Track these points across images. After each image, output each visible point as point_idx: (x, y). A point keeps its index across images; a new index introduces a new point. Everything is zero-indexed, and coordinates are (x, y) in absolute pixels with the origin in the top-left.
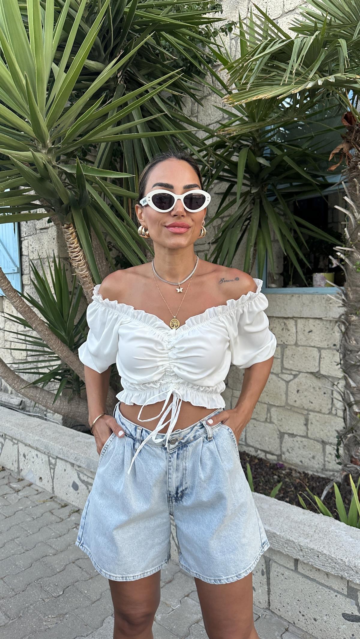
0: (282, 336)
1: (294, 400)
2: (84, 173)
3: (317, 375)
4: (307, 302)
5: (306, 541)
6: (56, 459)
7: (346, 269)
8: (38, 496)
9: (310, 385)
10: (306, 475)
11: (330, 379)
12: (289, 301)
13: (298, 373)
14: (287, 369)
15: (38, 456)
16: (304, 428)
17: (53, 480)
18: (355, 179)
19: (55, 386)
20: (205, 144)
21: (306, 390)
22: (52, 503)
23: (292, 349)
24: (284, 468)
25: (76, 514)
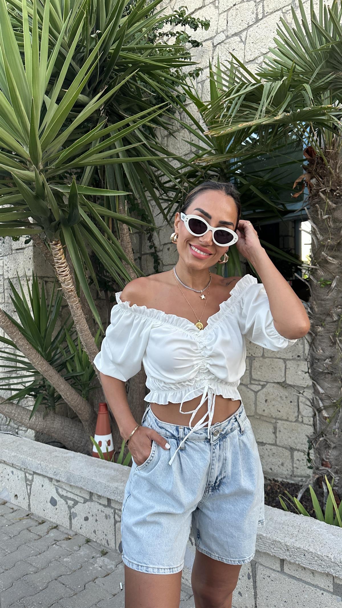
0: (250, 349)
1: (263, 410)
3: (283, 385)
5: (292, 540)
6: (33, 475)
7: (310, 285)
8: (13, 514)
9: (278, 395)
10: (276, 482)
11: (296, 388)
13: (265, 383)
14: (255, 380)
15: (14, 473)
16: (273, 436)
17: (29, 496)
18: (317, 205)
19: (30, 402)
20: (179, 173)
21: (274, 399)
22: (29, 521)
23: (260, 360)
25: (55, 530)
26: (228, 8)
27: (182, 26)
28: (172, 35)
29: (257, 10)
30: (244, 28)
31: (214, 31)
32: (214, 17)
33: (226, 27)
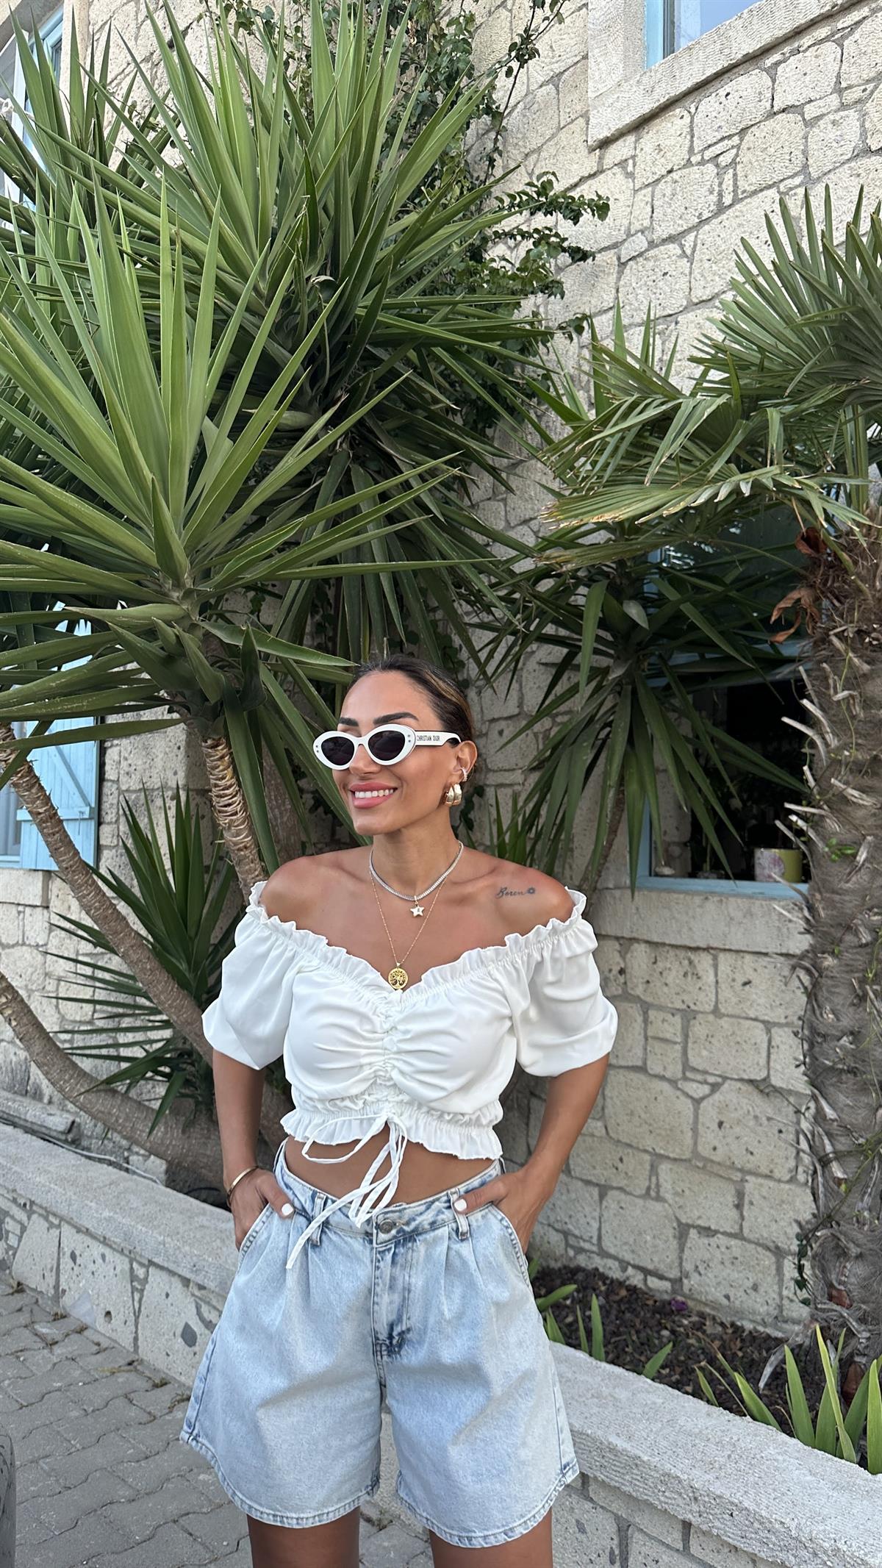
0: (684, 992)
1: (712, 1146)
2: (258, 648)
3: (763, 1087)
4: (738, 915)
5: (708, 1477)
6: (147, 1267)
7: (811, 853)
8: (98, 1356)
9: (748, 1111)
10: (737, 1330)
11: (792, 1099)
12: (698, 910)
13: (719, 1080)
14: (694, 1070)
15: (107, 1259)
16: (734, 1214)
17: (137, 1318)
18: (825, 665)
19: (155, 1091)
21: (739, 1122)
22: (132, 1376)
23: (707, 1022)
24: (686, 1312)
26: (656, 177)
27: (546, 215)
28: (523, 237)
29: (720, 184)
30: (690, 226)
31: (623, 228)
32: (621, 197)
33: (648, 221)
